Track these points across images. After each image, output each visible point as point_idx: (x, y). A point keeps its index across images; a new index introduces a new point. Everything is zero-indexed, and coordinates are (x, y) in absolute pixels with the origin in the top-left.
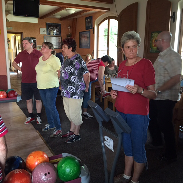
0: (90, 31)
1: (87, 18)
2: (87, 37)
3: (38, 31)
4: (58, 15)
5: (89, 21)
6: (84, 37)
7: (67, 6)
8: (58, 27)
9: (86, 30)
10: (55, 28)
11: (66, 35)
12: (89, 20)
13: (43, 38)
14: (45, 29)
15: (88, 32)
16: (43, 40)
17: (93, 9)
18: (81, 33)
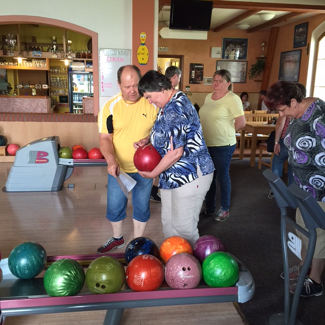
0: (301, 50)
1: (297, 27)
2: (296, 62)
3: (209, 53)
4: (245, 25)
5: (301, 32)
6: (289, 61)
7: (261, 8)
8: (244, 45)
9: (294, 48)
10: (237, 46)
11: (257, 58)
12: (301, 30)
13: (215, 65)
14: (220, 49)
15: (298, 52)
16: (215, 67)
17: (310, 10)
18: (284, 54)
